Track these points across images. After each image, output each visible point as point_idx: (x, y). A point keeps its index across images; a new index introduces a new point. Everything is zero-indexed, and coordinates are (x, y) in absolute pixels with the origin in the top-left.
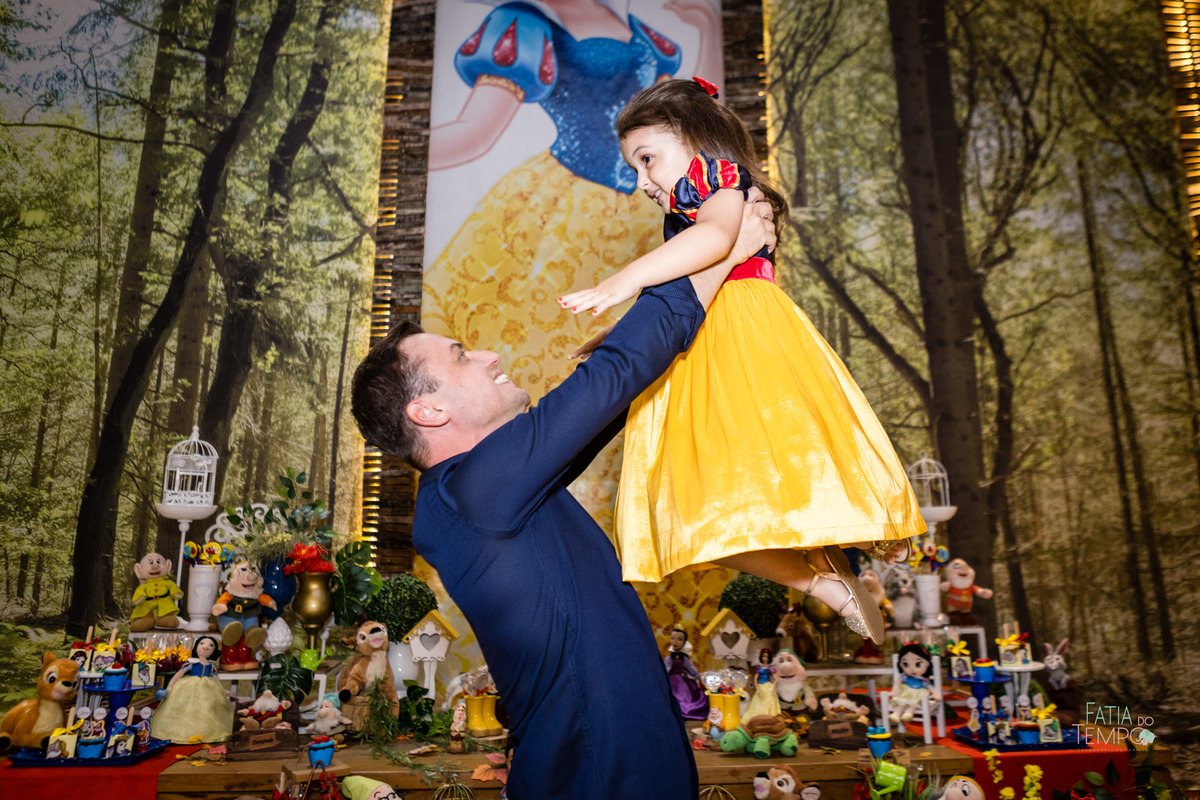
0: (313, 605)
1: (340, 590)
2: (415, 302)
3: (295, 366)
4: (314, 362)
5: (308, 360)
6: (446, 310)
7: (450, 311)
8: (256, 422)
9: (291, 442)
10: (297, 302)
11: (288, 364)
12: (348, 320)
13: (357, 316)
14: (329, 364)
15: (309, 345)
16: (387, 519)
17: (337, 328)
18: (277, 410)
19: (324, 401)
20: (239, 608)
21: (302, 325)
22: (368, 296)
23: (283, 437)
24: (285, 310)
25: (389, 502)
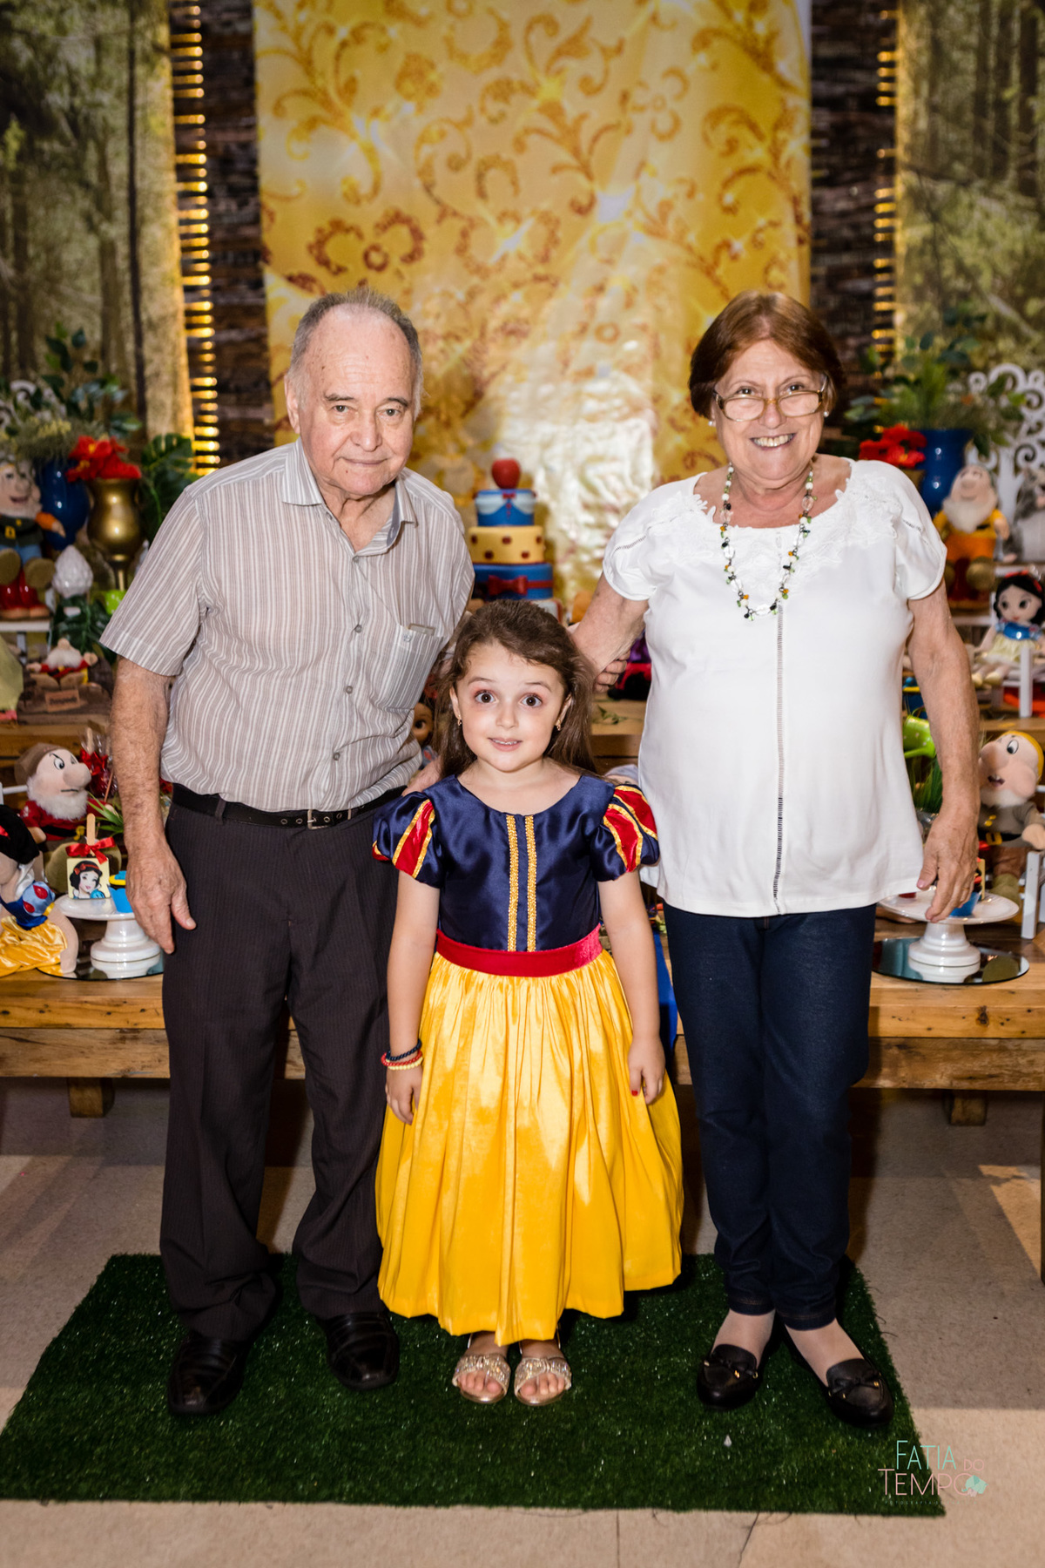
0: (117, 528)
2: (242, 27)
3: (55, 156)
4: (84, 148)
5: (74, 144)
6: (297, 37)
7: (305, 41)
8: (4, 255)
9: (65, 288)
10: (43, 38)
11: (42, 152)
12: (132, 66)
13: (147, 60)
14: (111, 148)
15: (72, 115)
16: (233, 414)
17: (116, 83)
18: (36, 234)
19: (109, 217)
20: (10, 532)
21: (56, 82)
22: (161, 21)
23: (53, 277)
24: (25, 55)
25: (232, 385)
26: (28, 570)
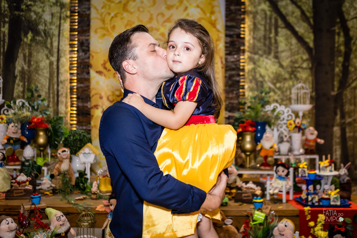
0: (41, 140)
1: (51, 135)
2: (88, 12)
3: (40, 41)
4: (47, 39)
5: (45, 38)
6: (101, 15)
7: (103, 16)
8: (25, 64)
9: (40, 72)
10: (39, 13)
11: (36, 39)
12: (60, 20)
13: (64, 19)
14: (54, 39)
15: (45, 31)
16: (80, 104)
17: (56, 24)
18: (34, 59)
19: (52, 55)
20: (12, 141)
21: (41, 23)
22: (68, 10)
23: (37, 69)
24: (34, 17)
25: (81, 98)
26: (16, 152)
